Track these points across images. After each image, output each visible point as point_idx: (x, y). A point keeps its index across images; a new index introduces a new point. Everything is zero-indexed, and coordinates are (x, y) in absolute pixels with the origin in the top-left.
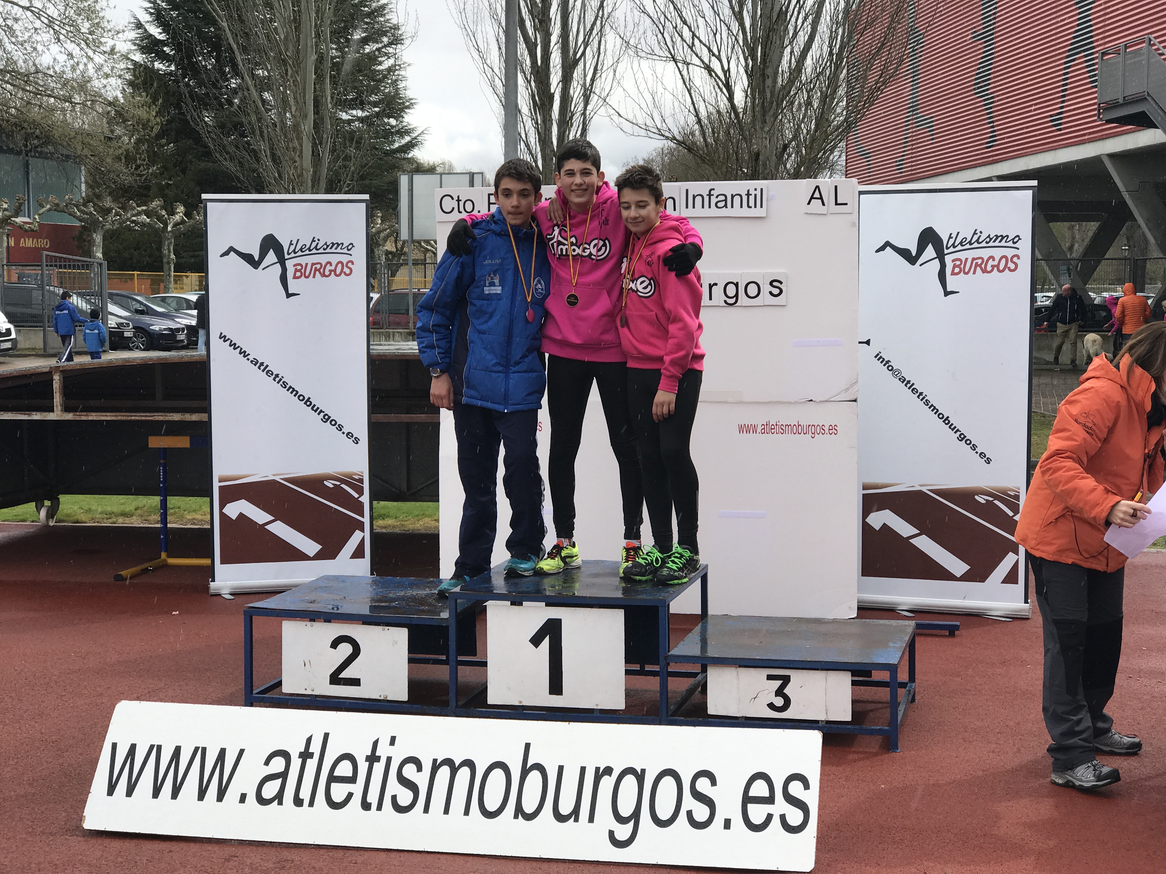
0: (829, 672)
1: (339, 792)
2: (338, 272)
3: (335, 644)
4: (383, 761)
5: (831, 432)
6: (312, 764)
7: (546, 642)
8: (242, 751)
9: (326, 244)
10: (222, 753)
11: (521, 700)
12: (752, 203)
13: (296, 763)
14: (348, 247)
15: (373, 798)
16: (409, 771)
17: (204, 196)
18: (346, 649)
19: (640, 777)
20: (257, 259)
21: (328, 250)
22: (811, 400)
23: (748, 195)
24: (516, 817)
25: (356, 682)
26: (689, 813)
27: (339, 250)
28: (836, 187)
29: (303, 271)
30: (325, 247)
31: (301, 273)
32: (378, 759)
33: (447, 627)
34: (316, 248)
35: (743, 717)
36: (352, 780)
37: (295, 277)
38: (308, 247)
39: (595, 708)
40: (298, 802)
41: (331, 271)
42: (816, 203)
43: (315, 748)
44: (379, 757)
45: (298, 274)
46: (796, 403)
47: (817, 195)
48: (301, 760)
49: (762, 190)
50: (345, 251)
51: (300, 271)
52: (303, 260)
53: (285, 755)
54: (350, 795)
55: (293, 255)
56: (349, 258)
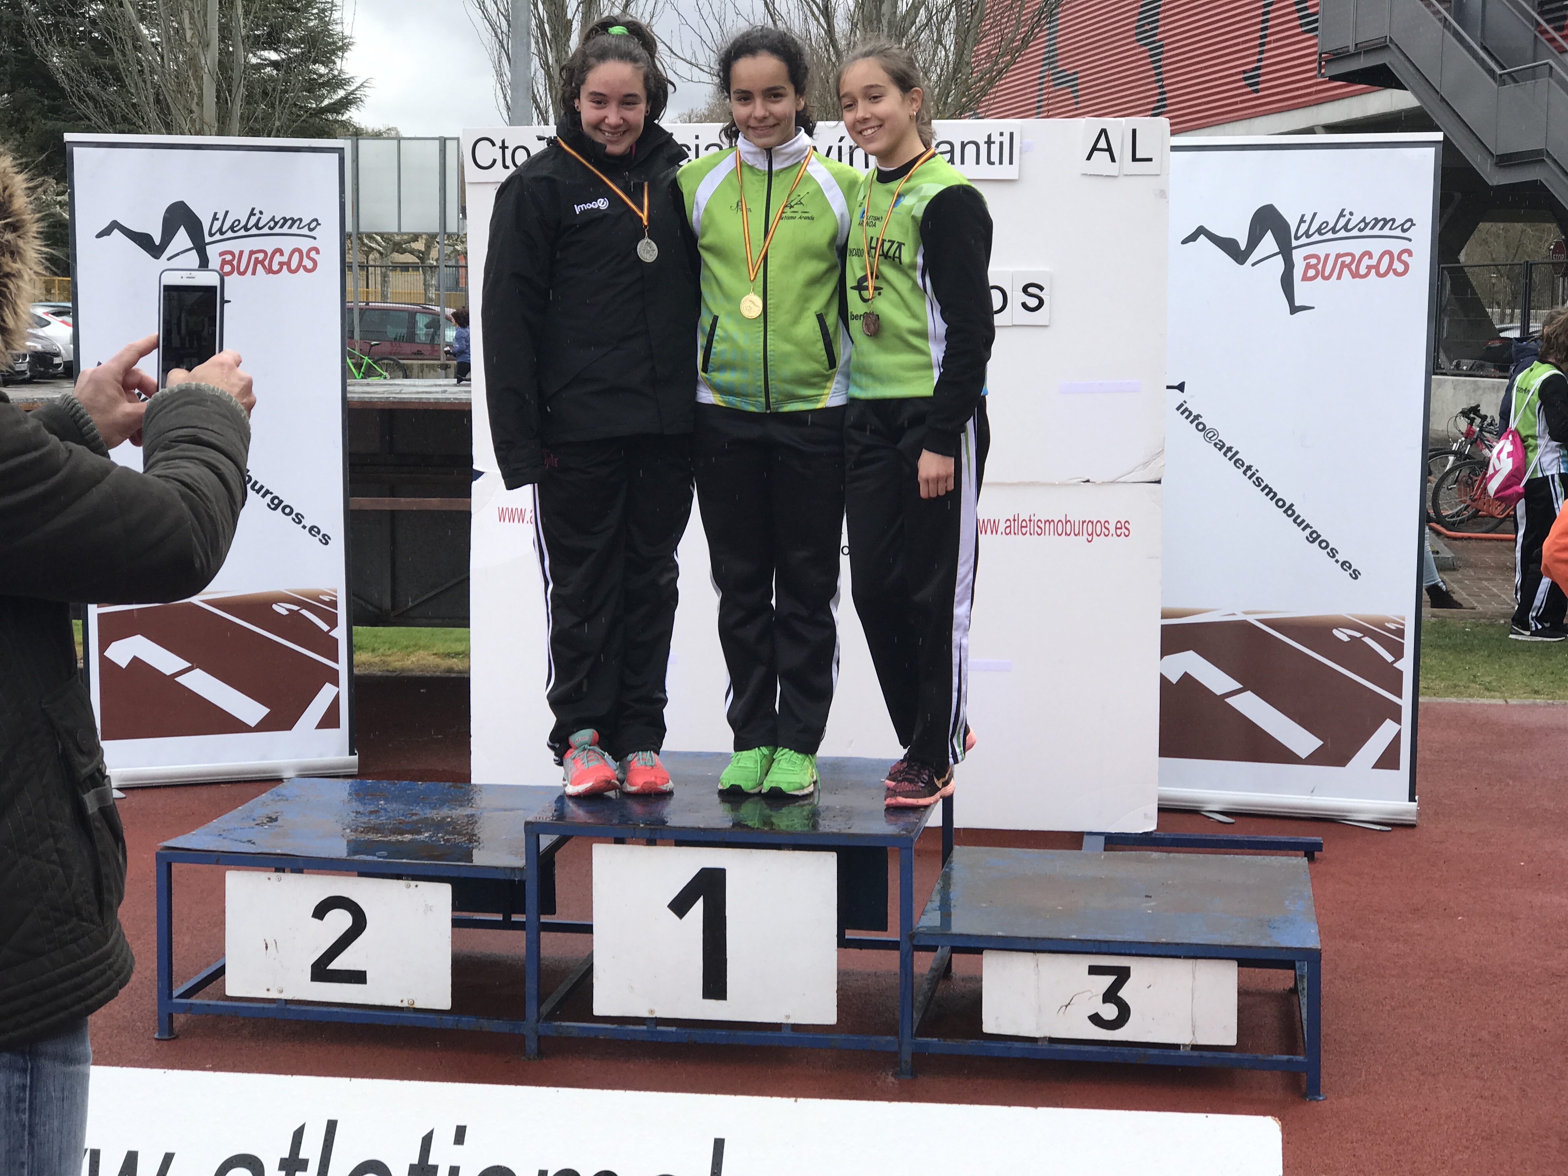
0: (1199, 961)
2: (294, 266)
3: (320, 912)
5: (1119, 532)
7: (698, 909)
8: (169, 1158)
9: (273, 219)
10: (131, 1159)
11: (653, 1007)
12: (995, 157)
14: (309, 224)
17: (68, 137)
18: (340, 920)
20: (157, 241)
21: (277, 230)
22: (1088, 481)
23: (989, 142)
25: (358, 977)
27: (294, 230)
28: (1134, 131)
29: (235, 263)
30: (272, 224)
31: (233, 266)
33: (522, 883)
34: (256, 225)
35: (1045, 1038)
38: (243, 223)
39: (784, 1021)
41: (281, 264)
42: (1101, 157)
43: (311, 1150)
44: (436, 1167)
45: (228, 268)
46: (1062, 485)
47: (1102, 144)
48: (284, 1172)
49: (1012, 134)
50: (305, 231)
51: (230, 263)
52: (234, 246)
53: (253, 1164)
55: (218, 237)
56: (311, 243)
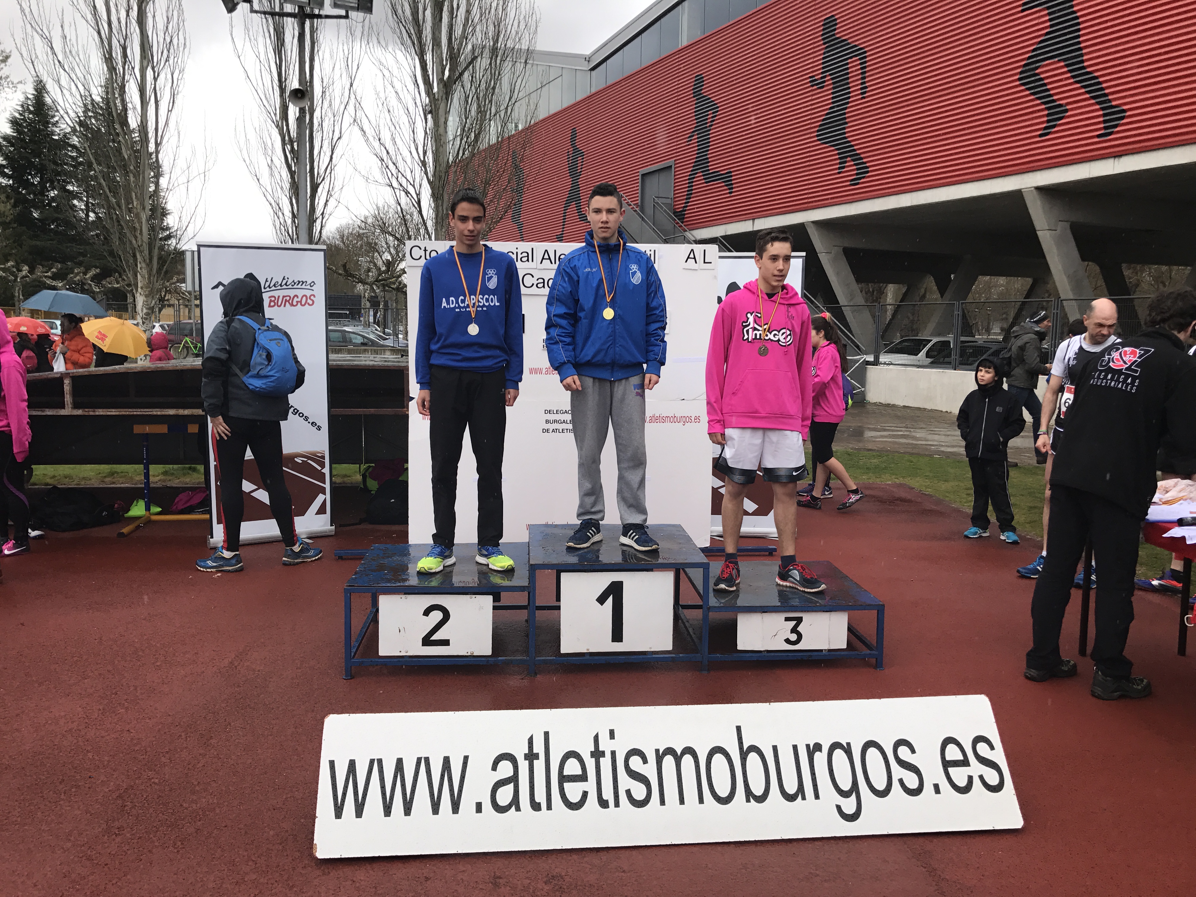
0: (833, 613)
1: (573, 791)
2: (303, 303)
3: (427, 613)
4: (608, 755)
6: (539, 765)
8: (466, 758)
9: (294, 281)
10: (447, 761)
11: (588, 648)
13: (523, 766)
14: (310, 284)
15: (608, 794)
16: (635, 763)
18: (437, 616)
19: (848, 750)
21: (295, 286)
24: (748, 801)
25: (445, 643)
26: (901, 781)
27: (303, 286)
29: (276, 301)
30: (293, 283)
31: (275, 303)
32: (603, 754)
34: (286, 284)
35: (767, 651)
36: (583, 778)
37: (270, 306)
38: (280, 283)
39: (649, 650)
40: (536, 806)
41: (297, 302)
42: (691, 261)
43: (539, 748)
44: (603, 752)
45: (272, 304)
47: (692, 256)
48: (527, 762)
50: (309, 287)
51: (274, 301)
52: (276, 294)
53: (510, 757)
54: (585, 794)
55: (268, 289)
56: (311, 292)
